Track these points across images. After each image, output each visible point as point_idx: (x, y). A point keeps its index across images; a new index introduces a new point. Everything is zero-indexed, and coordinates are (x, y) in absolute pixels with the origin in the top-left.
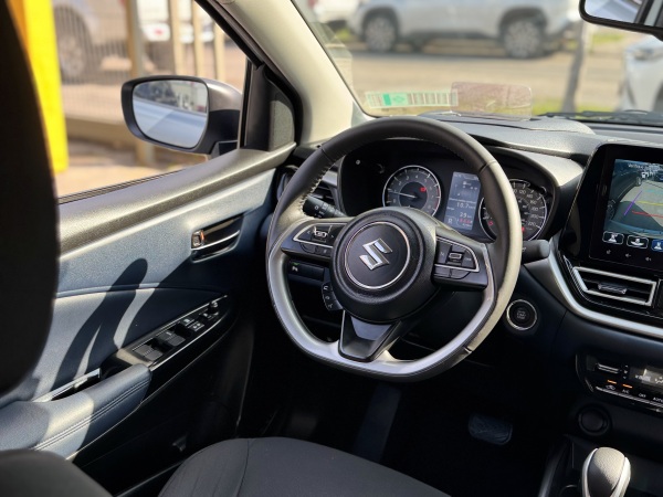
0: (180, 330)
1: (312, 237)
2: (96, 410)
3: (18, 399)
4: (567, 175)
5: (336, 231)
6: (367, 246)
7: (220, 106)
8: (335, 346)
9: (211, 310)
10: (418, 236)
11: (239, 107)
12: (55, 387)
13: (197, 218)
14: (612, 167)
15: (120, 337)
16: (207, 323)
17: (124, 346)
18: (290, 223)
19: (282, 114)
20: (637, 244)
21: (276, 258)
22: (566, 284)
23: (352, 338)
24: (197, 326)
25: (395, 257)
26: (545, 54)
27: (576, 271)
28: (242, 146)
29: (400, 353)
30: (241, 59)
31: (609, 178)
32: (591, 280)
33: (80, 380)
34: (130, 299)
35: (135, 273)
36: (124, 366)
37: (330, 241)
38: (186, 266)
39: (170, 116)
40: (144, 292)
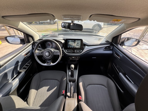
0: (26, 65)
1: (40, 53)
2: (19, 79)
3: (7, 83)
4: (63, 41)
5: (42, 52)
6: (46, 53)
7: (21, 38)
8: (46, 64)
9: (29, 62)
10: (51, 51)
11: (24, 38)
12: (12, 79)
13: (23, 53)
14: (67, 41)
15: (19, 69)
16: (30, 64)
17: (20, 70)
18: (36, 53)
19: (30, 39)
20: (70, 47)
21: (36, 57)
22: (65, 52)
23: (48, 63)
24: (29, 64)
25: (50, 54)
26: (55, 24)
27: (66, 50)
28: (26, 43)
29: (53, 63)
30: (22, 33)
31: (67, 42)
32: (67, 51)
33: (15, 76)
34: (18, 65)
35: (18, 62)
36: (21, 72)
37: (42, 53)
38: (24, 59)
39: (14, 39)
40: (20, 64)
